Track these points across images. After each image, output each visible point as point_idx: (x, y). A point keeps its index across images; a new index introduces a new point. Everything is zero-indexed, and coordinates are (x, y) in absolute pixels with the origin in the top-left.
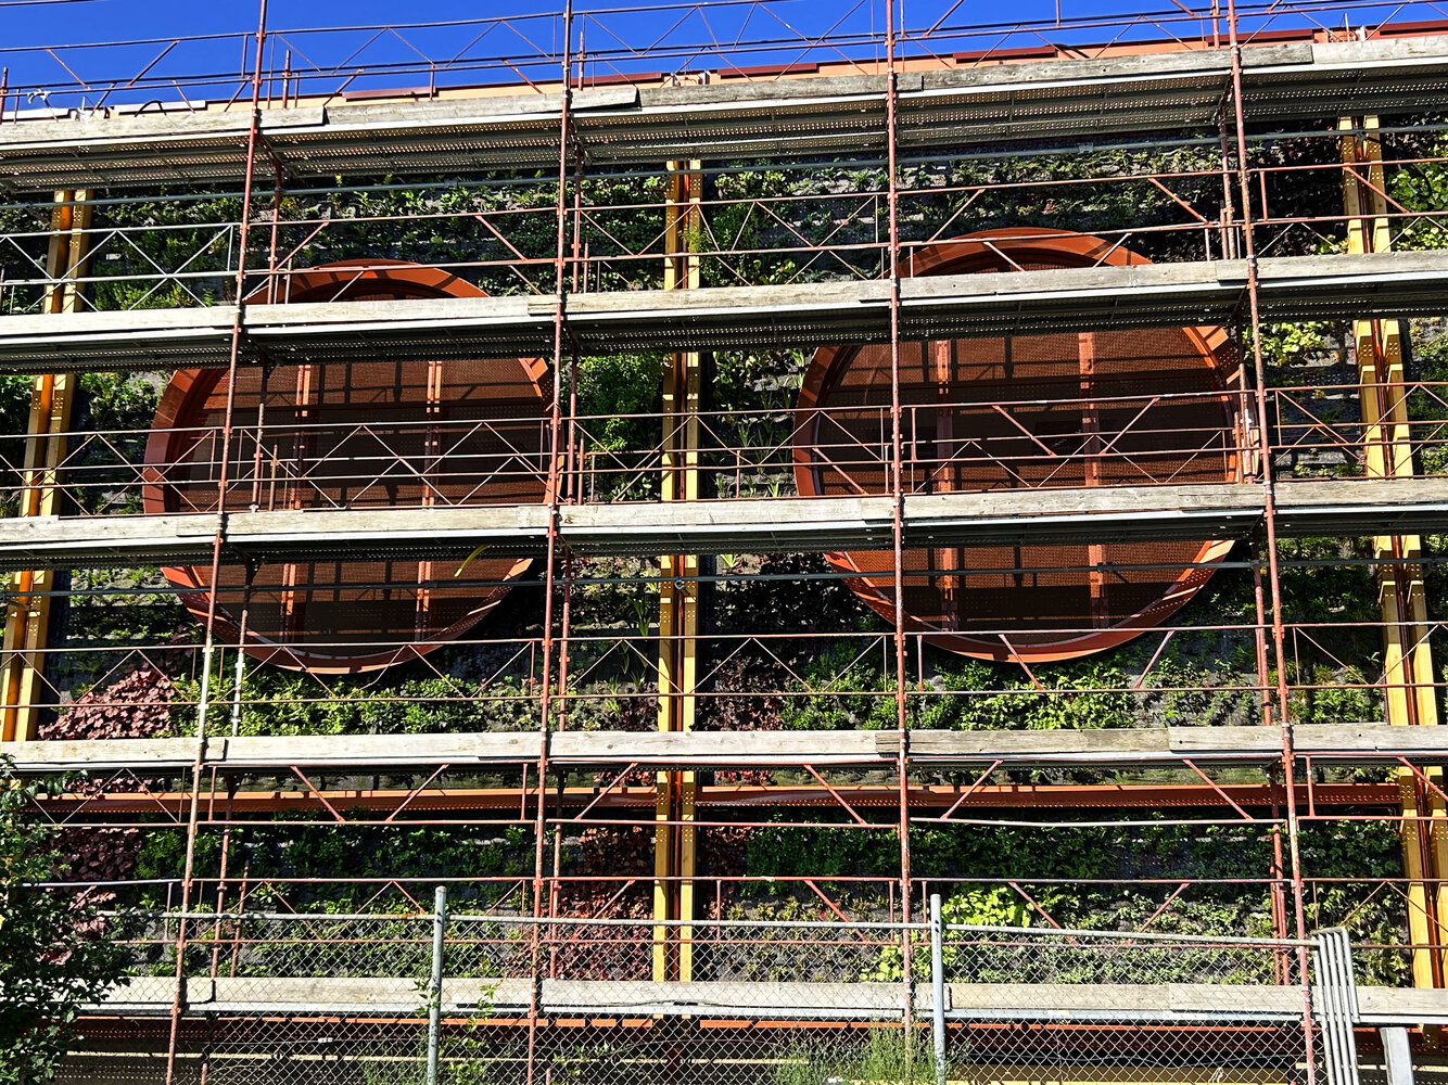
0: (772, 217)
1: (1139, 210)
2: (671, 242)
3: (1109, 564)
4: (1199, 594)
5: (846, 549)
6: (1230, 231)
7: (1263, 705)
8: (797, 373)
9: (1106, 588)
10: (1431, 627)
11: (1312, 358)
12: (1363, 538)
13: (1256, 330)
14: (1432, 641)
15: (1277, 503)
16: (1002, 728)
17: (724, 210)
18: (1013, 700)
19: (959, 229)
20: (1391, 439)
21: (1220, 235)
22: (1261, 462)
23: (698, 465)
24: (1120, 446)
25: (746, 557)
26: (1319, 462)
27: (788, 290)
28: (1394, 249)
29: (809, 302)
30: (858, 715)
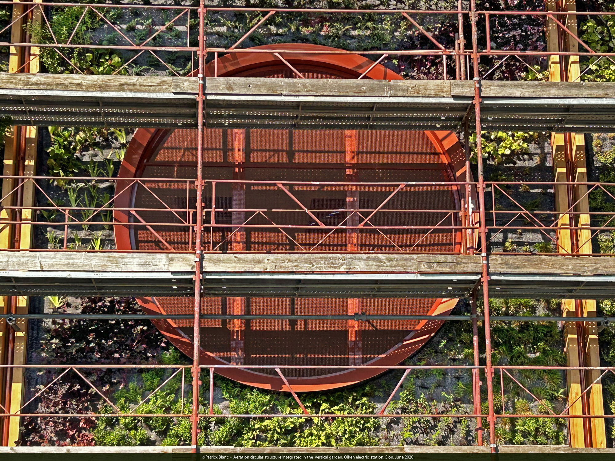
0: (102, 20)
1: (394, 37)
2: (16, 33)
3: (363, 314)
4: (430, 340)
5: (154, 295)
6: (462, 58)
7: (477, 430)
8: (120, 148)
9: (362, 334)
10: (602, 371)
11: (520, 160)
12: (554, 301)
13: (478, 136)
14: (603, 382)
15: (492, 270)
16: (276, 445)
17: (63, 10)
18: (285, 422)
19: (254, 41)
20: (576, 225)
21: (454, 61)
22: (480, 238)
23: (31, 220)
24: (376, 220)
25: (70, 299)
26: (524, 240)
27: (114, 79)
28: (583, 80)
29: (131, 91)
30: (159, 434)
